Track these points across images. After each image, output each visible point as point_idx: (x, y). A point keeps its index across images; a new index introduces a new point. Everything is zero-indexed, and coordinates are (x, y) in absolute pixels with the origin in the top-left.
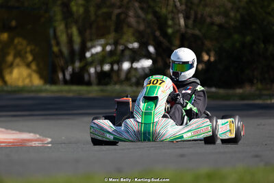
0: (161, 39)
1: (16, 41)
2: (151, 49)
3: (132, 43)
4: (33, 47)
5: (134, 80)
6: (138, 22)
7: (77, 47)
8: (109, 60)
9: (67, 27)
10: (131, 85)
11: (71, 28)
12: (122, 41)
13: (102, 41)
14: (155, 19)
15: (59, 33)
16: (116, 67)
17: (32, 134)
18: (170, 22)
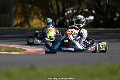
0: (99, 7)
1: (35, 7)
2: (94, 12)
3: (85, 9)
4: (42, 11)
5: (86, 25)
7: (61, 11)
9: (57, 2)
10: (85, 27)
12: (80, 8)
13: (72, 8)
15: (53, 5)
17: (42, 49)
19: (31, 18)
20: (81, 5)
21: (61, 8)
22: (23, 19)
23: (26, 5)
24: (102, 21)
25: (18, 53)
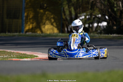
0: (112, 13)
1: (47, 13)
2: (107, 17)
3: (98, 15)
4: (54, 16)
5: (99, 31)
6: (101, 5)
7: (73, 16)
8: (88, 22)
9: (69, 8)
10: (98, 34)
11: (71, 8)
12: (93, 14)
13: (85, 14)
14: (108, 4)
15: (65, 10)
16: (91, 25)
18: (115, 5)
19: (43, 23)
20: (94, 10)
21: (73, 13)
22: (34, 24)
23: (38, 10)
24: (115, 27)
25: (29, 59)
